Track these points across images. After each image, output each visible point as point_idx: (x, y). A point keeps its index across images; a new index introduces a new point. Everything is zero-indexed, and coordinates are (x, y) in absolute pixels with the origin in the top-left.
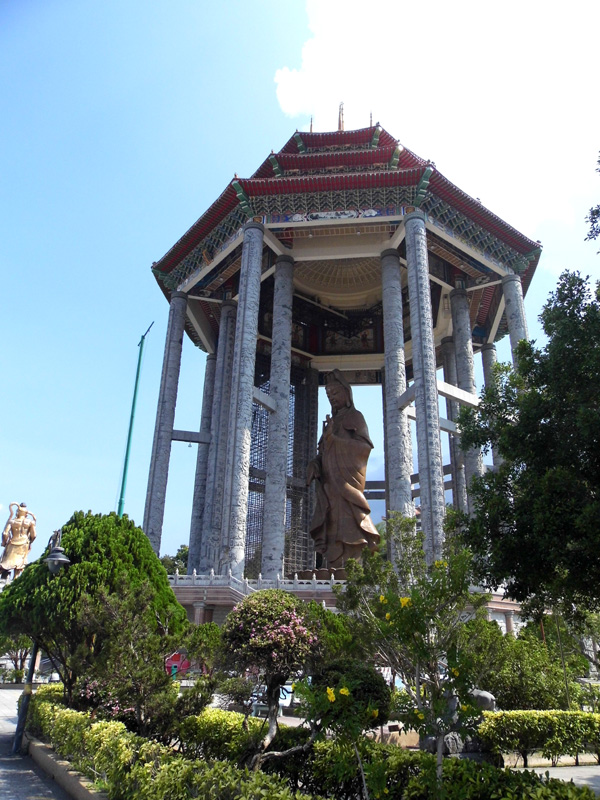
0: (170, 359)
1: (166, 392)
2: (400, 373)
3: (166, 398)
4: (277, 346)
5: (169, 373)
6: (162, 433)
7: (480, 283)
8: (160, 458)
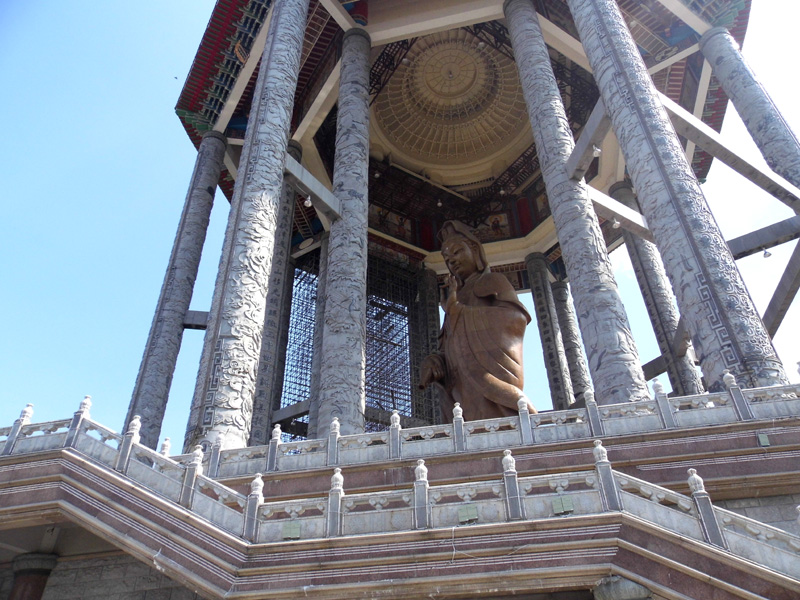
0: (191, 210)
1: (179, 255)
2: (562, 130)
3: (178, 263)
4: (344, 130)
5: (186, 229)
6: (165, 314)
7: (663, 58)
8: (156, 351)
